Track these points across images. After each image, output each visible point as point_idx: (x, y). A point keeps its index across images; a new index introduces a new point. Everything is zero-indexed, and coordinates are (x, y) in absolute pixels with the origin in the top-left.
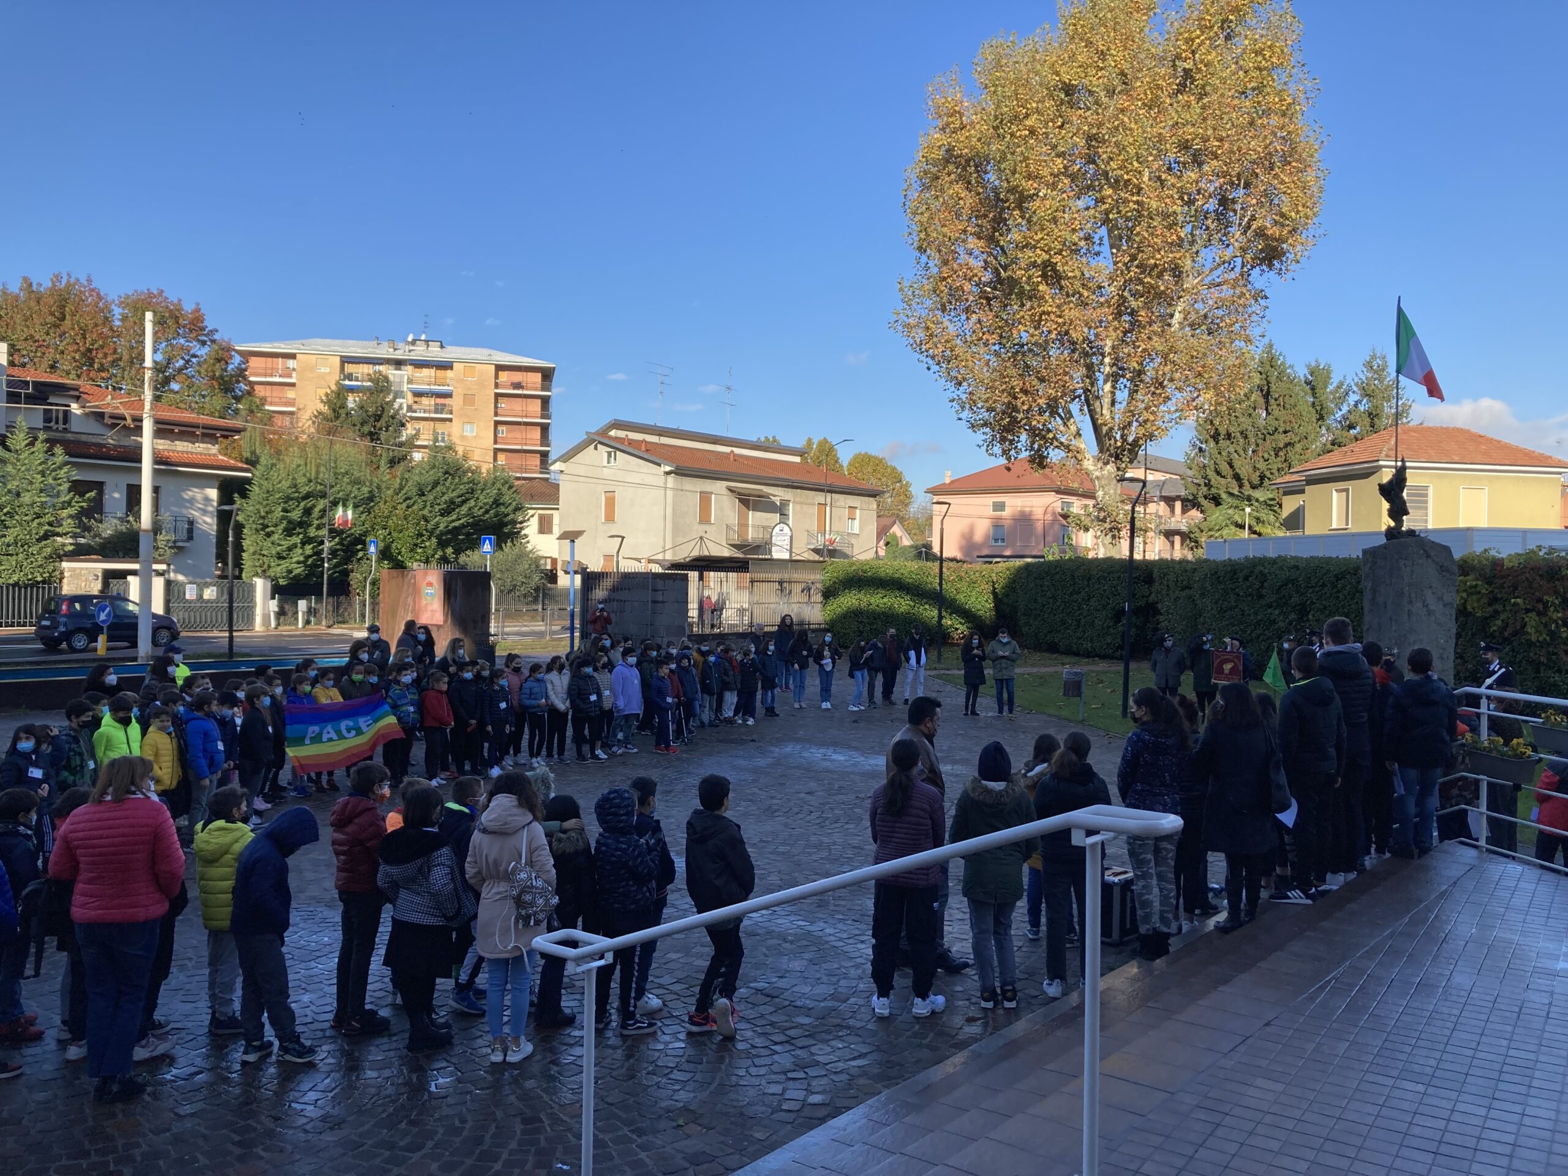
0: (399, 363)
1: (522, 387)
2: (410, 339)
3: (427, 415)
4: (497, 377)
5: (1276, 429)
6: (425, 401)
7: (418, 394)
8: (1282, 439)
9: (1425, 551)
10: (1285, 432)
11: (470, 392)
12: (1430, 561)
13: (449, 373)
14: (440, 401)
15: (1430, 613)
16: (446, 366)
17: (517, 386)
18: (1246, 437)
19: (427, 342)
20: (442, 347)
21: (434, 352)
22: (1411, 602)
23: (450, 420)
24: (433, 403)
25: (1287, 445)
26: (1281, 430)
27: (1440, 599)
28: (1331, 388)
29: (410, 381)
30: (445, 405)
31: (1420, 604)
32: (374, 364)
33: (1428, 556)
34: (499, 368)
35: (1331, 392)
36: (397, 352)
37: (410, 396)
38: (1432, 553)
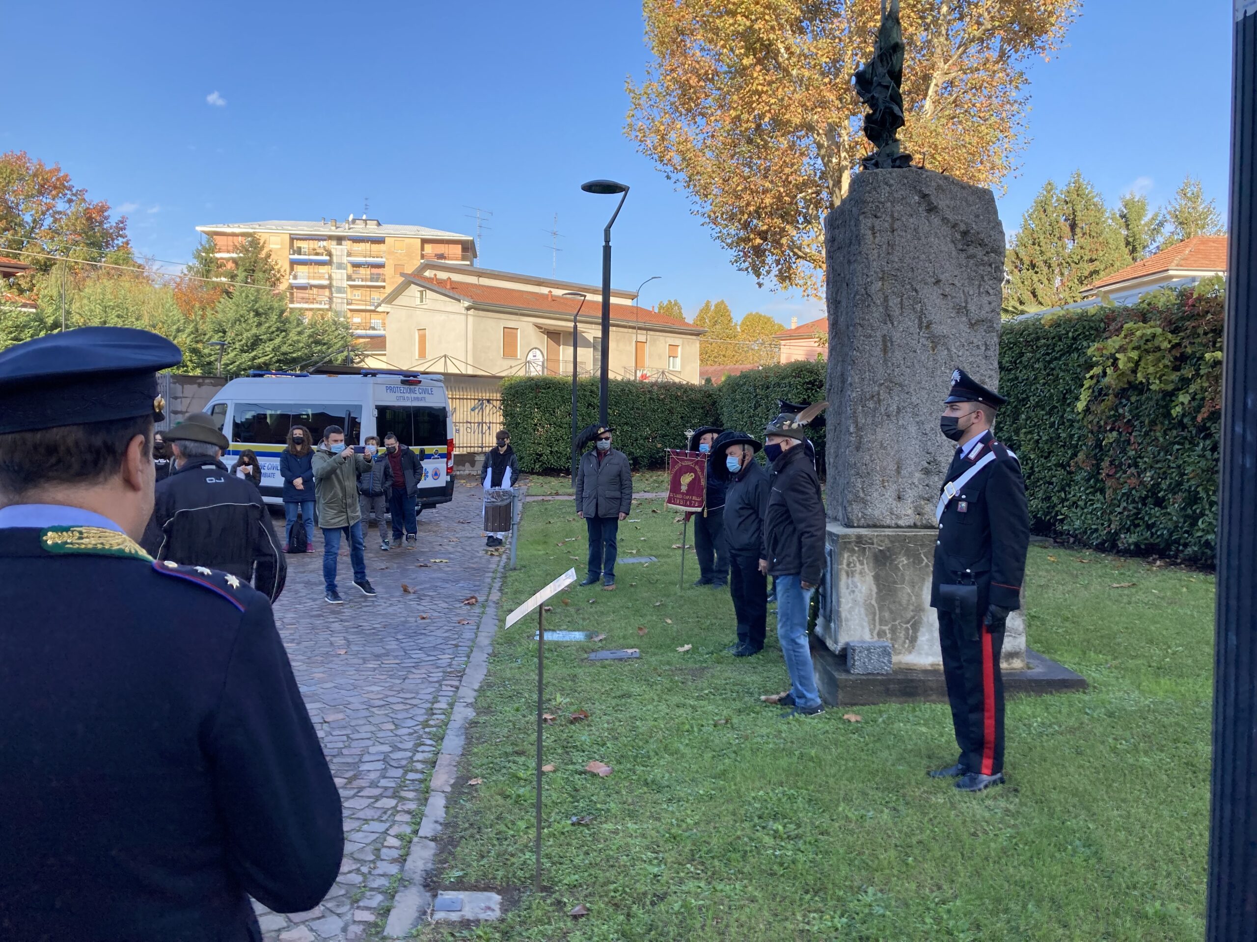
0: (340, 239)
1: (445, 258)
2: (351, 218)
3: (364, 283)
4: (422, 249)
5: (1082, 257)
6: (362, 271)
7: (356, 265)
8: (1088, 268)
9: (924, 196)
10: (1091, 261)
11: (400, 263)
12: (936, 220)
13: (382, 247)
14: (375, 271)
15: (936, 341)
16: (380, 241)
17: (441, 256)
18: (1049, 267)
19: (365, 221)
20: (379, 224)
21: (372, 229)
22: (888, 317)
23: (384, 287)
24: (369, 272)
25: (1091, 274)
26: (1086, 258)
27: (962, 310)
28: (1145, 220)
29: (349, 254)
30: (379, 274)
31: (910, 322)
32: (319, 240)
33: (932, 209)
34: (424, 241)
35: (1145, 225)
36: (339, 229)
37: (349, 266)
38: (942, 202)
